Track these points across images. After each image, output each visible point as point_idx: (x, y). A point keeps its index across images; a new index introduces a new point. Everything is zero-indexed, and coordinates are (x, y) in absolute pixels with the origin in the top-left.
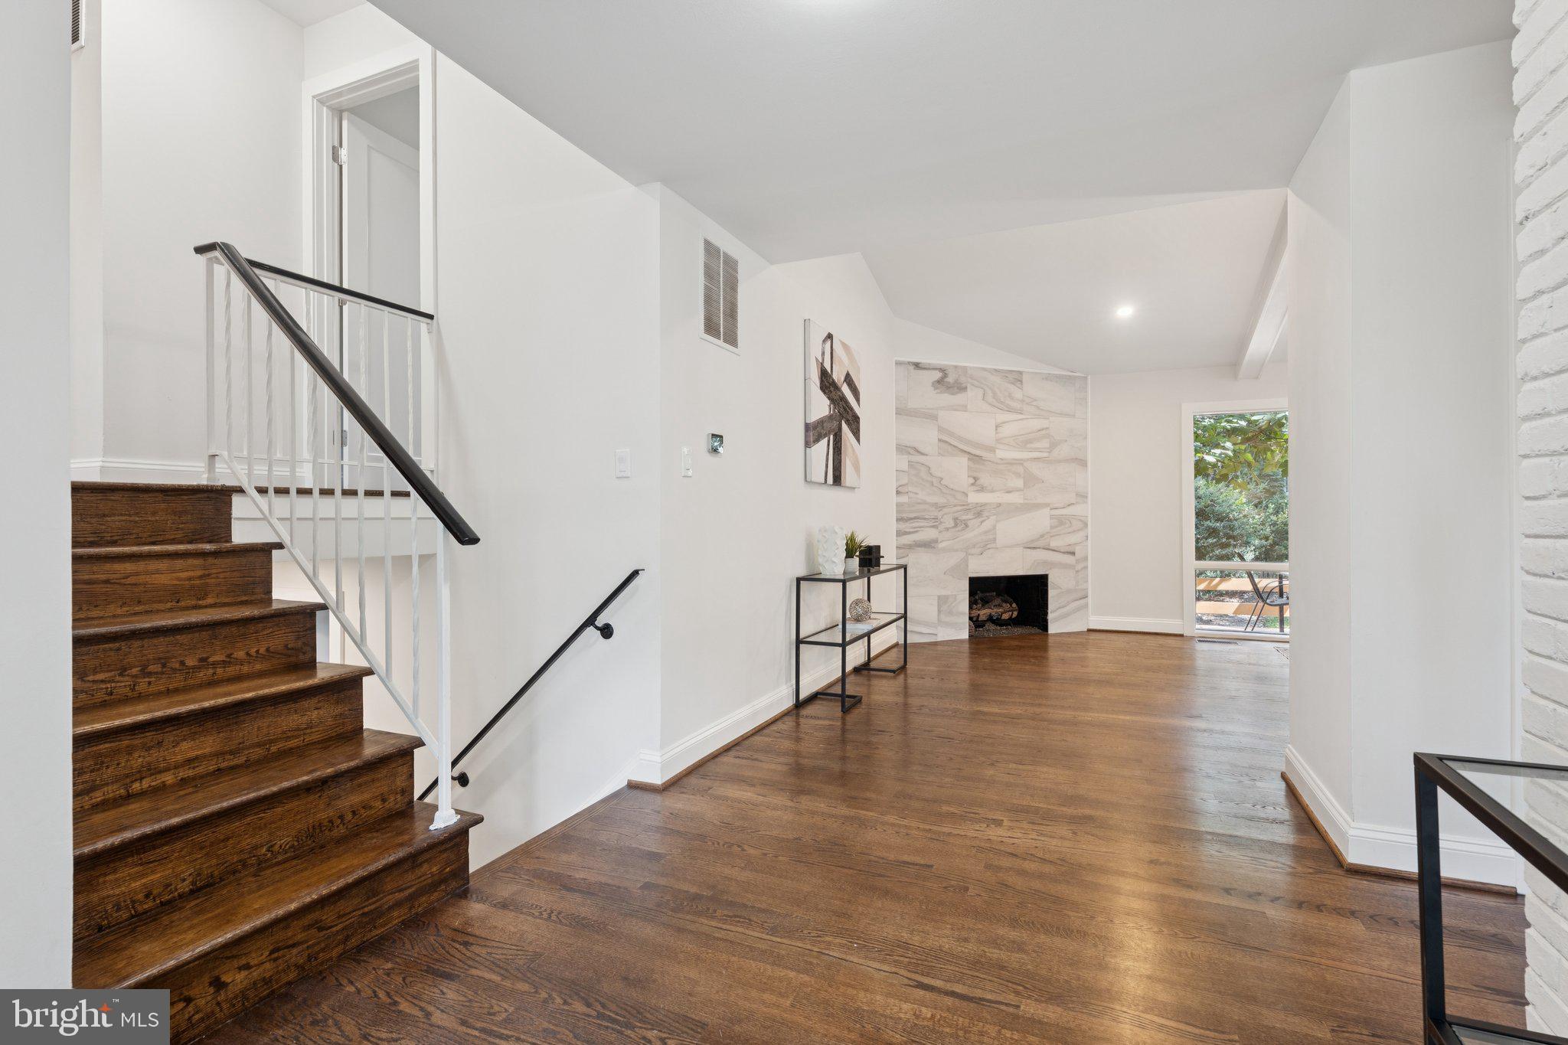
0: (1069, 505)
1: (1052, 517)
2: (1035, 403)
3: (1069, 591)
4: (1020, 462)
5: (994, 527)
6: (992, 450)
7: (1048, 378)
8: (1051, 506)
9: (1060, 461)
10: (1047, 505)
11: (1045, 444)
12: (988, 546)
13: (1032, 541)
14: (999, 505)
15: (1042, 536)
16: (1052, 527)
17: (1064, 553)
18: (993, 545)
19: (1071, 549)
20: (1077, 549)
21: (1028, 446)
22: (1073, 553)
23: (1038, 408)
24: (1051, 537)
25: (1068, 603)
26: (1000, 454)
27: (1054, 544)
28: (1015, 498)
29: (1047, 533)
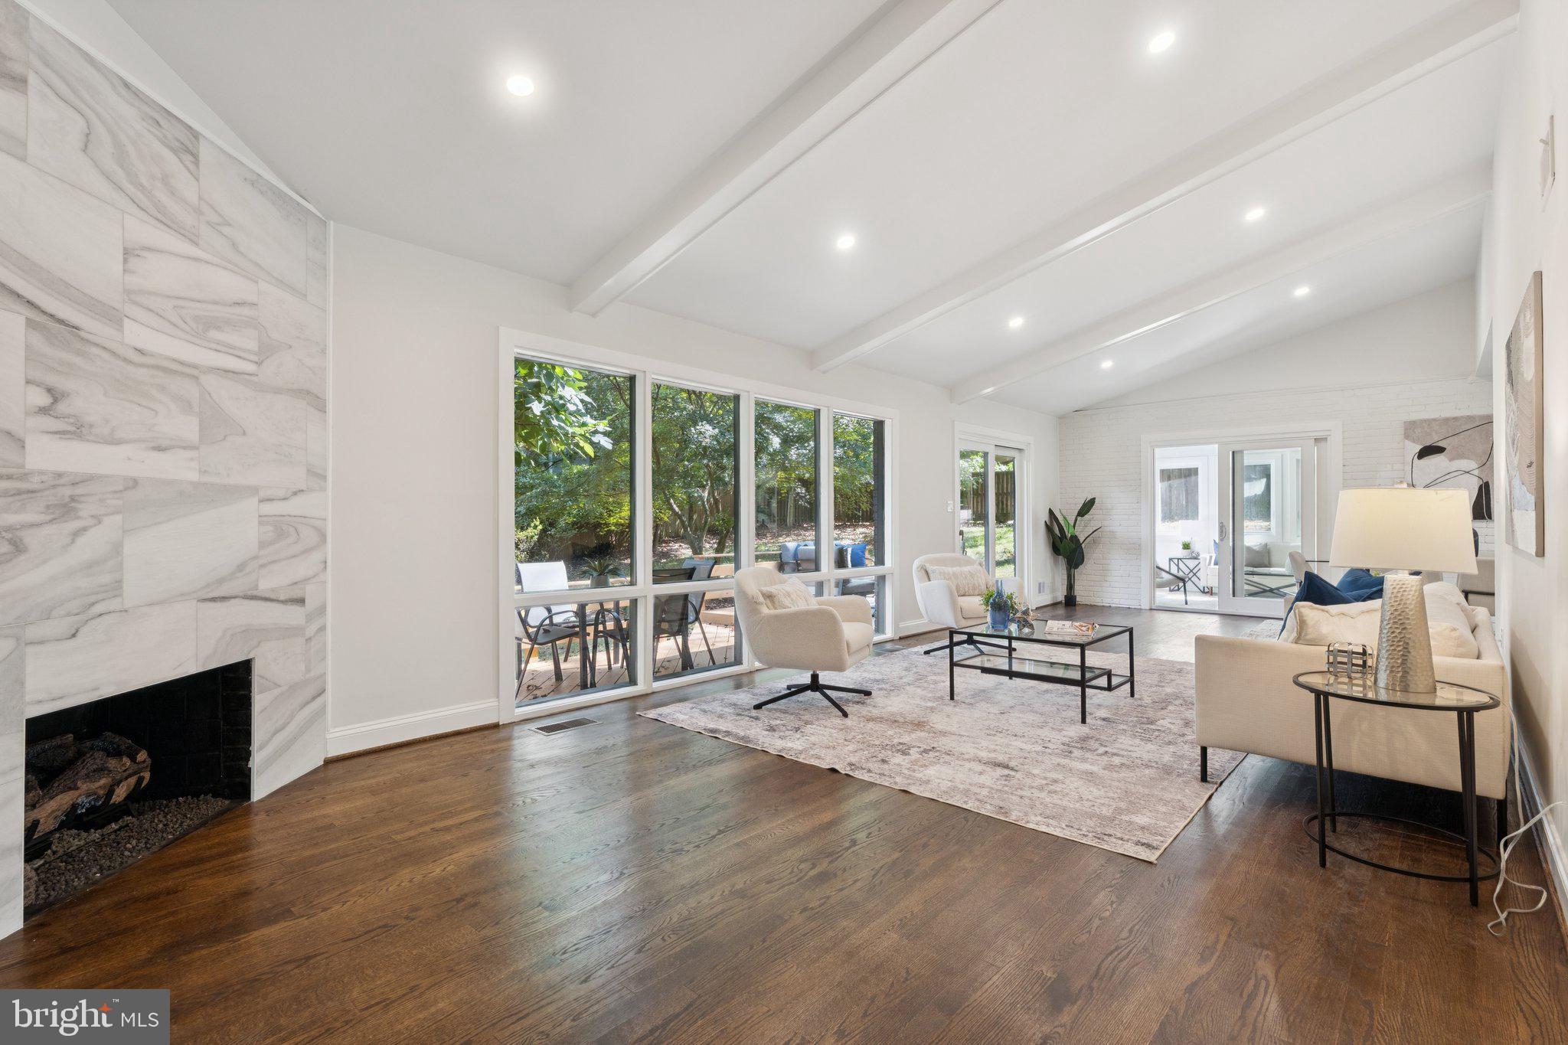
0: (295, 494)
1: (263, 519)
2: (226, 230)
3: (293, 688)
4: (190, 372)
5: (117, 549)
6: (114, 317)
7: (255, 181)
8: (262, 494)
9: (278, 391)
10: (253, 490)
11: (247, 341)
12: (98, 609)
13: (221, 581)
14: (135, 483)
15: (241, 567)
16: (263, 545)
17: (285, 602)
18: (115, 604)
19: (296, 593)
20: (310, 592)
21: (213, 334)
22: (301, 601)
23: (234, 246)
24: (262, 566)
25: (292, 716)
26: (137, 334)
27: (265, 585)
28: (179, 468)
29: (255, 558)
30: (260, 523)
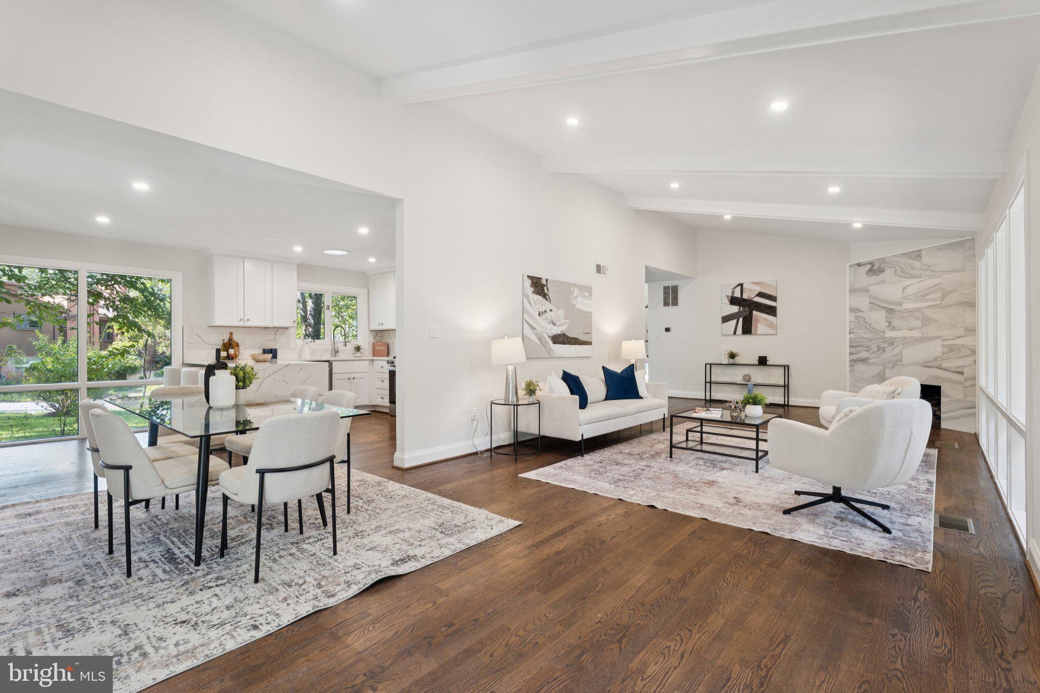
0: (958, 337)
1: (943, 346)
2: (930, 268)
3: (958, 401)
4: (919, 310)
5: (901, 352)
6: (900, 304)
7: (941, 248)
8: (943, 338)
9: (950, 306)
10: (940, 337)
11: (939, 295)
12: (898, 364)
13: (929, 362)
14: (905, 338)
15: (935, 359)
16: (943, 353)
17: (954, 372)
18: (901, 363)
19: (960, 370)
20: (966, 370)
21: (925, 298)
22: (962, 373)
23: (933, 271)
24: (943, 360)
25: (957, 410)
26: (905, 306)
27: (944, 365)
28: (916, 334)
29: (940, 357)
30: (942, 347)
